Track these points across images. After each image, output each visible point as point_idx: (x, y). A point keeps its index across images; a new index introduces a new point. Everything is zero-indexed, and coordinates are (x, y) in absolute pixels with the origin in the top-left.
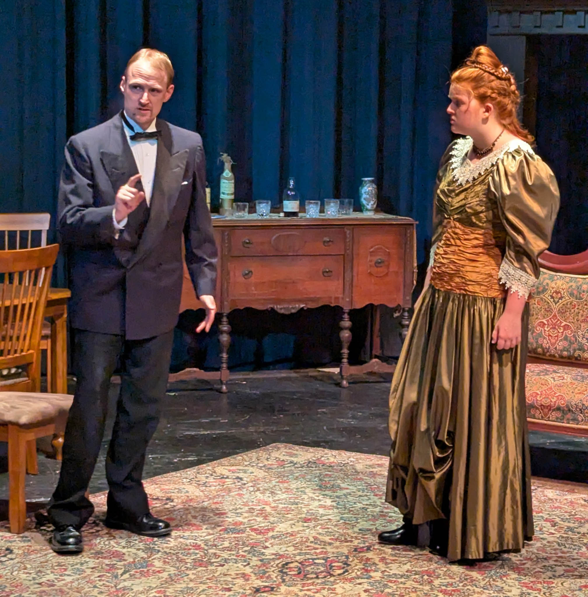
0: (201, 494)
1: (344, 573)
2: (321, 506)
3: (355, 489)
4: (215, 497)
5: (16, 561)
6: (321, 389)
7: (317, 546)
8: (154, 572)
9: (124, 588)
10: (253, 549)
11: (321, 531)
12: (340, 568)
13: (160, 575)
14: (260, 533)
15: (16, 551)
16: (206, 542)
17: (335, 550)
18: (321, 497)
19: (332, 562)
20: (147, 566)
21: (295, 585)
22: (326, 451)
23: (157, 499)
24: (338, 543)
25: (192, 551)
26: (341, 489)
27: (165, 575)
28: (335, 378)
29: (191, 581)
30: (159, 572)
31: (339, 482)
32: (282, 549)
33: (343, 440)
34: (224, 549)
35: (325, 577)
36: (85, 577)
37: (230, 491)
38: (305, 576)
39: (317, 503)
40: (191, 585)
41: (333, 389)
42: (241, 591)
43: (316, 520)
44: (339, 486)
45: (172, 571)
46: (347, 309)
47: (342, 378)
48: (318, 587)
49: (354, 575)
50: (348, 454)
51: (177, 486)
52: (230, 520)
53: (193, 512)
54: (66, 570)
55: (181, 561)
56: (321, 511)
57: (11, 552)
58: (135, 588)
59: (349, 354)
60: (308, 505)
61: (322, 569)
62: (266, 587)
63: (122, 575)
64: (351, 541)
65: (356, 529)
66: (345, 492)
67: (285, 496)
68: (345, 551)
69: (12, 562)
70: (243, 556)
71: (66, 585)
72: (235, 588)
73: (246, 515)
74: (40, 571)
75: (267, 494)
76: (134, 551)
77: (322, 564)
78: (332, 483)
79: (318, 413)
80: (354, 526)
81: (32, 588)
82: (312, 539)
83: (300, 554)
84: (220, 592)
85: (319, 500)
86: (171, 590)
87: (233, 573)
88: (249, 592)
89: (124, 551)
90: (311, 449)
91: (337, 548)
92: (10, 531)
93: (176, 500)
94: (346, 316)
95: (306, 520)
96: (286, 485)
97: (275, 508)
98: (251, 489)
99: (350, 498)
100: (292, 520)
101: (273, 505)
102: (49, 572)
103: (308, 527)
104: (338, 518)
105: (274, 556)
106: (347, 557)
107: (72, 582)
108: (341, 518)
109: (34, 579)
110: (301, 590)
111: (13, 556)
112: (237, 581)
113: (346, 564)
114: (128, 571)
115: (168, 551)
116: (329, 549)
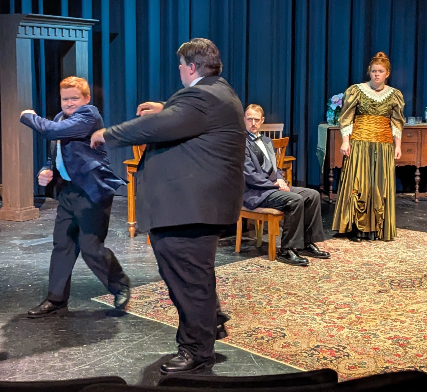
0: (352, 248)
1: (420, 286)
2: (408, 256)
3: (424, 249)
4: (358, 249)
5: (272, 272)
6: (406, 203)
7: (406, 273)
8: (333, 281)
9: (320, 287)
10: (377, 273)
11: (408, 267)
12: (418, 284)
13: (336, 282)
14: (380, 266)
15: (272, 268)
16: (355, 269)
17: (415, 276)
18: (407, 252)
19: (414, 281)
20: (329, 278)
21: (397, 290)
22: (409, 231)
23: (332, 249)
24: (416, 273)
25: (349, 273)
26: (417, 248)
27: (337, 282)
28: (412, 198)
29: (349, 285)
30: (335, 281)
31: (416, 245)
32: (391, 274)
33: (417, 226)
34: (363, 273)
35: (411, 287)
36: (302, 281)
37: (365, 247)
38: (402, 286)
39: (406, 254)
40: (349, 287)
41: (412, 203)
42: (372, 291)
43: (406, 261)
44: (416, 247)
45: (341, 281)
46: (418, 167)
47: (416, 198)
48: (408, 292)
49: (425, 287)
50: (420, 232)
51: (341, 244)
52: (366, 260)
53: (348, 255)
54: (294, 277)
55: (345, 277)
56: (408, 258)
57: (270, 268)
58: (325, 287)
59: (419, 188)
60: (402, 255)
61: (410, 284)
62: (383, 290)
63: (318, 281)
64: (423, 272)
65: (425, 267)
66: (419, 250)
67: (390, 250)
68: (420, 276)
69: (270, 273)
70: (372, 276)
71: (294, 284)
72: (369, 290)
73: (373, 258)
74: (283, 277)
75: (382, 249)
76: (323, 271)
77: (409, 282)
78: (413, 245)
79: (404, 214)
80: (423, 265)
81: (280, 285)
82: (404, 270)
83: (399, 277)
84: (363, 291)
85: (407, 253)
86: (340, 289)
87: (368, 283)
88: (376, 292)
89: (319, 271)
90: (402, 230)
91: (416, 275)
92: (269, 260)
93: (341, 250)
94: (418, 170)
95: (401, 262)
96: (391, 245)
97: (386, 256)
98: (375, 247)
99: (421, 253)
100: (394, 261)
101: (385, 254)
102: (286, 278)
103: (402, 265)
104: (416, 261)
105: (386, 277)
106: (421, 279)
107: (297, 283)
108: (418, 262)
109: (280, 280)
110: (400, 293)
111: (271, 270)
112: (370, 287)
113: (420, 282)
114: (321, 280)
115: (338, 272)
116: (412, 275)
